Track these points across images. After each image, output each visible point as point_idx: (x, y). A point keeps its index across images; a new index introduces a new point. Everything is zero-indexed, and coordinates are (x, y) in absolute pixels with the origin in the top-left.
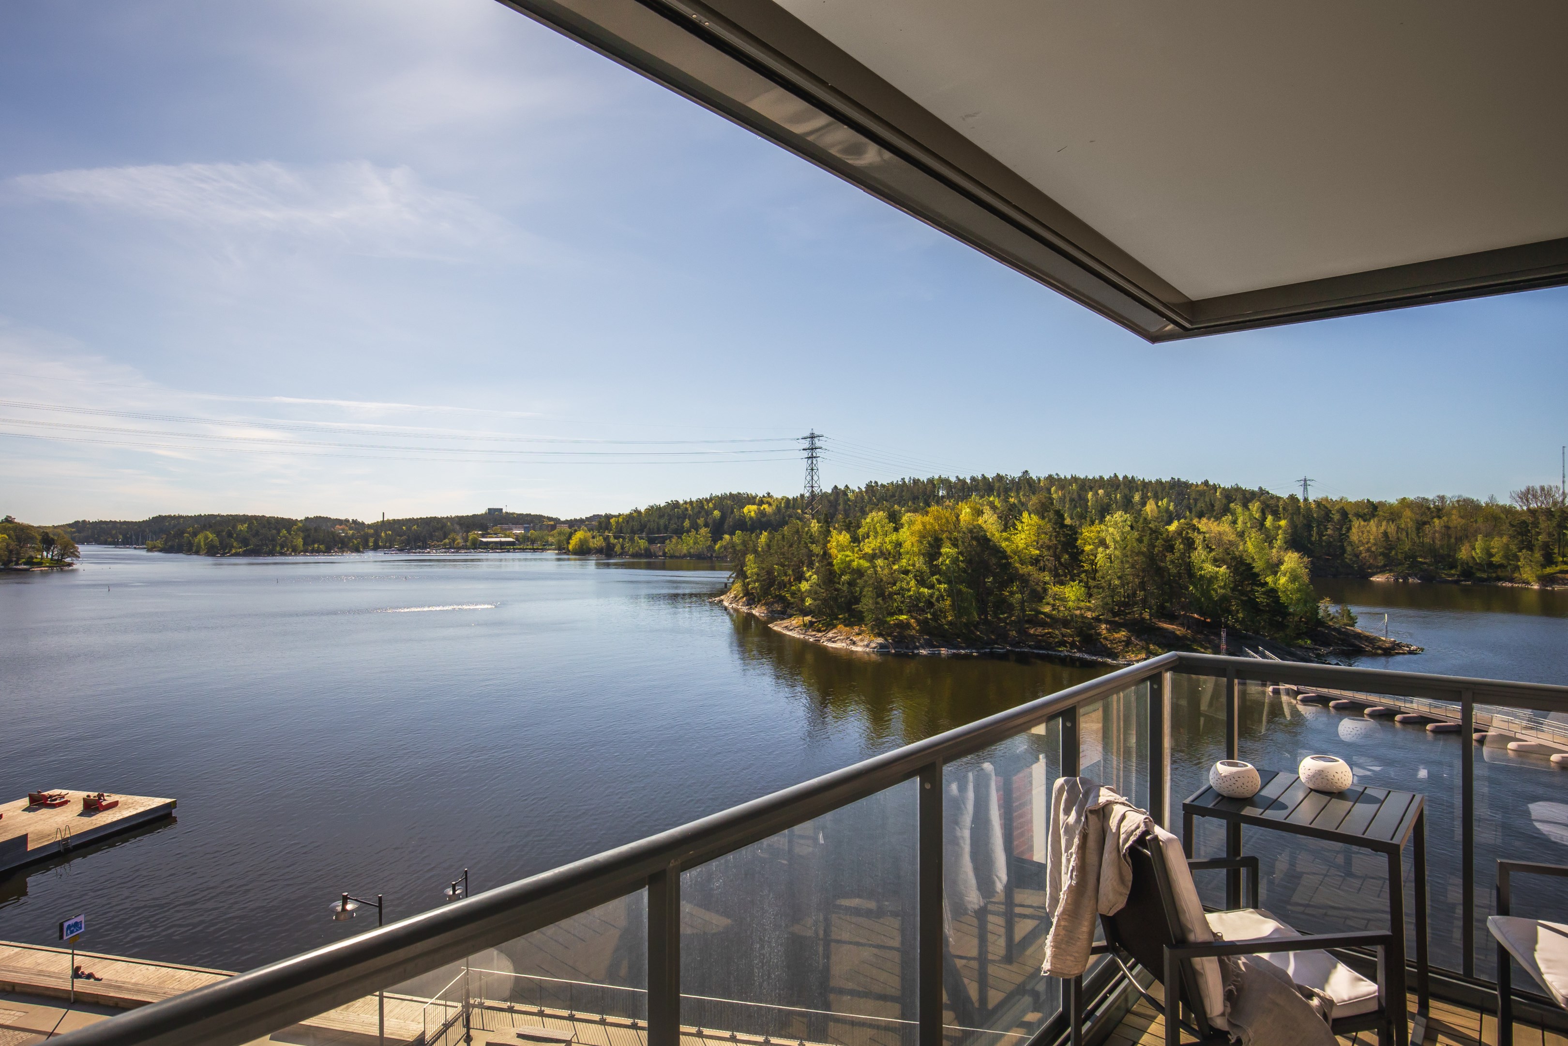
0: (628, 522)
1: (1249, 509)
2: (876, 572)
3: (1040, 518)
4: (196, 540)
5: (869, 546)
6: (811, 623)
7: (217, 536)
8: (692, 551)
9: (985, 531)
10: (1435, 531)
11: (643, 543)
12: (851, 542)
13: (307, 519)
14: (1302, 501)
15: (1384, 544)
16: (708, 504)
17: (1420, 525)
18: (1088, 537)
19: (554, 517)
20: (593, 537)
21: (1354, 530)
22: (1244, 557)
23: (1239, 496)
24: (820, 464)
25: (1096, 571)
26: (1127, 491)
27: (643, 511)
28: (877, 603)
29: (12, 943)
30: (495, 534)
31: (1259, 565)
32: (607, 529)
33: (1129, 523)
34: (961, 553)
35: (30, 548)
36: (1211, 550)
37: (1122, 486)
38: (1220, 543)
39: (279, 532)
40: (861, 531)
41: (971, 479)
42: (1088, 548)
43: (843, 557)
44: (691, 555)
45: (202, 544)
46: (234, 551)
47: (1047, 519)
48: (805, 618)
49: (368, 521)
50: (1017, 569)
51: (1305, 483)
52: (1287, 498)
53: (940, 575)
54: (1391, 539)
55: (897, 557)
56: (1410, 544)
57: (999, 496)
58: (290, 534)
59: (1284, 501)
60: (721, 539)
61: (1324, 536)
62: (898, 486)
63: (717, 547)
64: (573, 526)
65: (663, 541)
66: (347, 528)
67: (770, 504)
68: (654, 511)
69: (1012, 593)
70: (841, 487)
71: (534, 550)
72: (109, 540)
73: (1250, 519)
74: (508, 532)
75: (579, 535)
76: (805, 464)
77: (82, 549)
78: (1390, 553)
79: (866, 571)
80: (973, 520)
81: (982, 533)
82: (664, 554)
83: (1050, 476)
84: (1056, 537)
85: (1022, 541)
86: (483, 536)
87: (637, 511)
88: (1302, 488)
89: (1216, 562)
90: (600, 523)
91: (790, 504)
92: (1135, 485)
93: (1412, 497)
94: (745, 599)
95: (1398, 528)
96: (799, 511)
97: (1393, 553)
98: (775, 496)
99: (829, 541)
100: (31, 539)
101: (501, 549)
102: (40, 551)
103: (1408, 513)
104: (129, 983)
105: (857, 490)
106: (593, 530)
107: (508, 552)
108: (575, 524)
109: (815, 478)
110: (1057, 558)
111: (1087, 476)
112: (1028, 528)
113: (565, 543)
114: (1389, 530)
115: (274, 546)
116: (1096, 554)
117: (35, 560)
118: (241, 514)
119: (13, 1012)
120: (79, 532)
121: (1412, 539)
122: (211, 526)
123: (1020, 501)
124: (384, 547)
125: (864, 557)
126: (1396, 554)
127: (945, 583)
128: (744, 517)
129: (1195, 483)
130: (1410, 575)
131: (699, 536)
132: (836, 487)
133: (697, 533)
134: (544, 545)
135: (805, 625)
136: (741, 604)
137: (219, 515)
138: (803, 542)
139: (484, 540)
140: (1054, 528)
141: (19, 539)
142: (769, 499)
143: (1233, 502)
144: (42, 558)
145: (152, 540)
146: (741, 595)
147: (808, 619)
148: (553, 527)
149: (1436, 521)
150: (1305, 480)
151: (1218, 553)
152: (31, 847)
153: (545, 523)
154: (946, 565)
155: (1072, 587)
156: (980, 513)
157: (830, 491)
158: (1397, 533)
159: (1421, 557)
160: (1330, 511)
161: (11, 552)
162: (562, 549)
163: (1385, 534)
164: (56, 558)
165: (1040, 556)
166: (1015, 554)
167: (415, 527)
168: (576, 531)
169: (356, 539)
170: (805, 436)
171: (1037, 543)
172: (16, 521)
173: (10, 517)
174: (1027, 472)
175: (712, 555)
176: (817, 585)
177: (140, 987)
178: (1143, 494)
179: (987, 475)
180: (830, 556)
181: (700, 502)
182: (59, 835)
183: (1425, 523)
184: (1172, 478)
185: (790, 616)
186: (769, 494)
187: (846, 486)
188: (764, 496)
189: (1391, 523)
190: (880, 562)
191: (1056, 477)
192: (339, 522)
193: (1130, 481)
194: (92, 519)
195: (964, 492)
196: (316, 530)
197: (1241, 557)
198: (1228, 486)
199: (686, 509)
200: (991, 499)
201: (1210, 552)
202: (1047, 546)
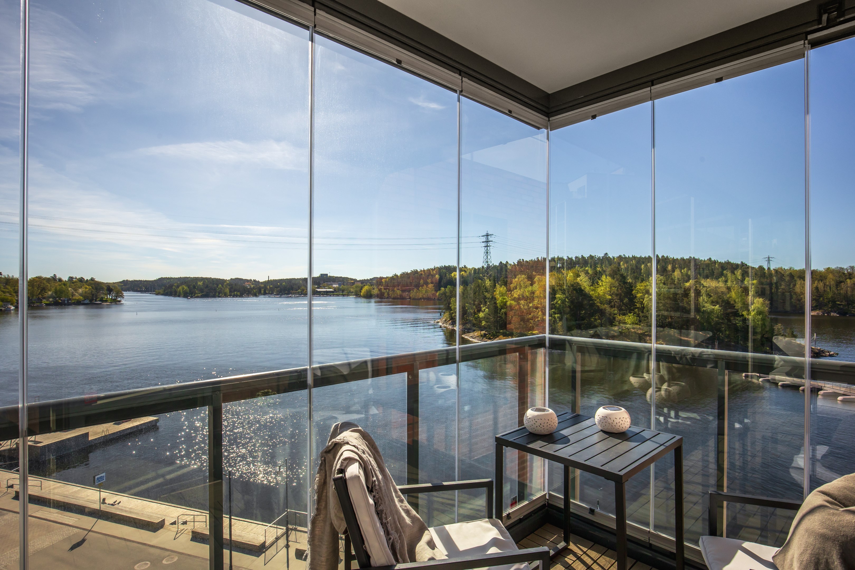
0: (391, 281)
1: (735, 274)
2: (520, 307)
3: (612, 278)
4: (178, 290)
5: (516, 294)
6: (485, 335)
7: (188, 288)
8: (424, 296)
9: (580, 286)
10: (848, 287)
11: (399, 292)
12: (507, 291)
13: (231, 279)
14: (766, 269)
15: (816, 294)
16: (433, 271)
17: (838, 283)
18: (640, 289)
19: (354, 278)
20: (373, 289)
21: (798, 286)
22: (730, 300)
23: (729, 266)
24: (491, 250)
25: (644, 308)
26: (663, 264)
27: (399, 275)
28: (521, 324)
29: (77, 485)
30: (324, 287)
31: (739, 305)
32: (381, 285)
33: (663, 281)
34: (567, 297)
35: (102, 293)
36: (711, 296)
37: (661, 262)
38: (716, 293)
39: (218, 286)
40: (512, 286)
41: (575, 258)
42: (639, 295)
43: (502, 300)
44: (424, 299)
45: (181, 291)
46: (196, 295)
47: (615, 279)
48: (482, 332)
49: (261, 280)
50: (598, 306)
51: (769, 260)
52: (758, 268)
53: (555, 309)
54: (820, 291)
55: (532, 299)
56: (832, 294)
57: (591, 267)
58: (223, 287)
59: (756, 269)
60: (440, 290)
61: (780, 289)
62: (535, 261)
63: (437, 294)
64: (363, 283)
65: (409, 291)
66: (251, 284)
67: (465, 272)
68: (404, 275)
69: (596, 320)
70: (504, 262)
71: (343, 295)
72: (139, 289)
73: (735, 280)
74: (330, 286)
75: (366, 288)
76: (483, 250)
77: (125, 294)
78: (820, 299)
79: (514, 307)
80: (574, 280)
81: (579, 287)
82: (410, 298)
83: (620, 256)
84: (621, 289)
85: (601, 291)
86: (318, 288)
87: (396, 275)
88: (767, 262)
89: (713, 303)
90: (377, 282)
91: (476, 271)
92: (668, 261)
93: (833, 267)
94: (450, 321)
95: (825, 285)
96: (481, 275)
97: (821, 299)
98: (468, 267)
99: (495, 291)
100: (103, 289)
101: (327, 295)
102: (107, 295)
103: (831, 276)
104: (128, 508)
105: (513, 264)
106: (373, 285)
107: (330, 296)
108: (364, 282)
109: (489, 257)
110: (621, 300)
111: (641, 256)
112: (605, 284)
113: (359, 292)
114: (819, 286)
115: (215, 293)
116: (644, 298)
117: (104, 299)
118: (200, 277)
119: (73, 519)
120: (125, 285)
121: (833, 291)
122: (185, 283)
123: (603, 270)
124: (269, 293)
125: (514, 299)
126: (823, 299)
127: (558, 314)
128: (452, 278)
129: (703, 260)
130: (832, 311)
131: (428, 288)
132: (501, 262)
133: (427, 287)
134: (348, 293)
135: (481, 336)
136: (448, 324)
137: (189, 277)
138: (481, 292)
139: (318, 290)
140: (620, 284)
141: (96, 289)
142: (465, 269)
143: (725, 270)
144: (107, 298)
145: (158, 290)
146: (448, 319)
147: (483, 332)
148: (353, 284)
149: (848, 280)
150: (769, 258)
151: (714, 297)
152: (90, 438)
153: (349, 281)
154: (559, 304)
155: (629, 316)
156: (578, 276)
157: (498, 264)
158: (824, 288)
159: (839, 301)
160: (783, 275)
161: (93, 295)
162: (358, 295)
163: (817, 288)
164: (113, 298)
165: (612, 299)
166: (597, 298)
167: (284, 283)
168: (364, 285)
169: (255, 289)
170: (483, 235)
171: (610, 292)
172: (95, 280)
173: (93, 278)
174: (607, 254)
175: (435, 298)
176: (488, 314)
177: (132, 510)
178: (673, 266)
179: (584, 256)
180: (495, 299)
181: (429, 270)
182: (103, 433)
183: (841, 282)
184: (690, 257)
185: (474, 331)
186: (465, 266)
187: (507, 262)
188: (462, 267)
189: (820, 282)
190: (522, 302)
191: (623, 256)
192: (247, 281)
193: (666, 259)
194: (131, 279)
195: (571, 265)
196: (235, 285)
197: (728, 301)
198: (723, 261)
199: (422, 274)
200: (587, 268)
201: (710, 298)
202: (615, 294)
